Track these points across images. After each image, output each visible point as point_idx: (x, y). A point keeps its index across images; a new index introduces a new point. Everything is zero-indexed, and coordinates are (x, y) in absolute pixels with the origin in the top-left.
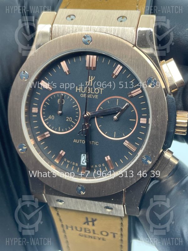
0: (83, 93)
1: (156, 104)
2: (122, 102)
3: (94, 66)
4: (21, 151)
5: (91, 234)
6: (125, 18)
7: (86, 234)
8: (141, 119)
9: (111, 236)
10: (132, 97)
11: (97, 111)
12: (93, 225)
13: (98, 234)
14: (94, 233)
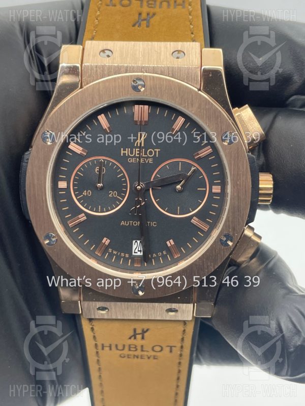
0: (132, 157)
2: (187, 167)
3: (146, 118)
4: (47, 244)
5: (139, 353)
6: (182, 53)
7: (131, 353)
8: (214, 187)
10: (200, 158)
11: (152, 180)
12: (143, 338)
13: (148, 351)
14: (142, 350)
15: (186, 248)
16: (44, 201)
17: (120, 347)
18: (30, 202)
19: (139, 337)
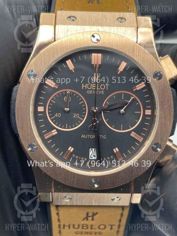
0: (90, 90)
1: (163, 95)
2: (128, 97)
3: (100, 63)
4: (30, 151)
5: (89, 230)
6: (123, 19)
7: (84, 230)
8: (146, 111)
9: (108, 228)
10: (137, 91)
11: (103, 106)
12: (93, 219)
13: (95, 229)
14: (91, 228)
15: (127, 153)
16: (28, 120)
17: (76, 226)
18: (18, 121)
19: (90, 218)
